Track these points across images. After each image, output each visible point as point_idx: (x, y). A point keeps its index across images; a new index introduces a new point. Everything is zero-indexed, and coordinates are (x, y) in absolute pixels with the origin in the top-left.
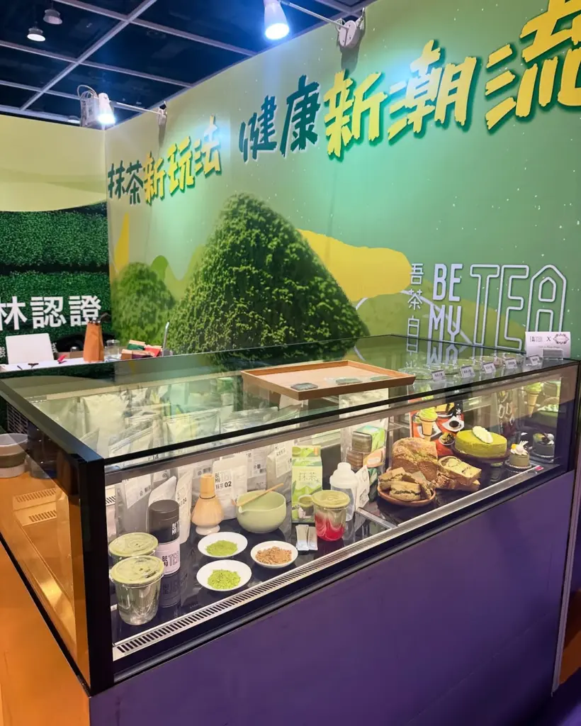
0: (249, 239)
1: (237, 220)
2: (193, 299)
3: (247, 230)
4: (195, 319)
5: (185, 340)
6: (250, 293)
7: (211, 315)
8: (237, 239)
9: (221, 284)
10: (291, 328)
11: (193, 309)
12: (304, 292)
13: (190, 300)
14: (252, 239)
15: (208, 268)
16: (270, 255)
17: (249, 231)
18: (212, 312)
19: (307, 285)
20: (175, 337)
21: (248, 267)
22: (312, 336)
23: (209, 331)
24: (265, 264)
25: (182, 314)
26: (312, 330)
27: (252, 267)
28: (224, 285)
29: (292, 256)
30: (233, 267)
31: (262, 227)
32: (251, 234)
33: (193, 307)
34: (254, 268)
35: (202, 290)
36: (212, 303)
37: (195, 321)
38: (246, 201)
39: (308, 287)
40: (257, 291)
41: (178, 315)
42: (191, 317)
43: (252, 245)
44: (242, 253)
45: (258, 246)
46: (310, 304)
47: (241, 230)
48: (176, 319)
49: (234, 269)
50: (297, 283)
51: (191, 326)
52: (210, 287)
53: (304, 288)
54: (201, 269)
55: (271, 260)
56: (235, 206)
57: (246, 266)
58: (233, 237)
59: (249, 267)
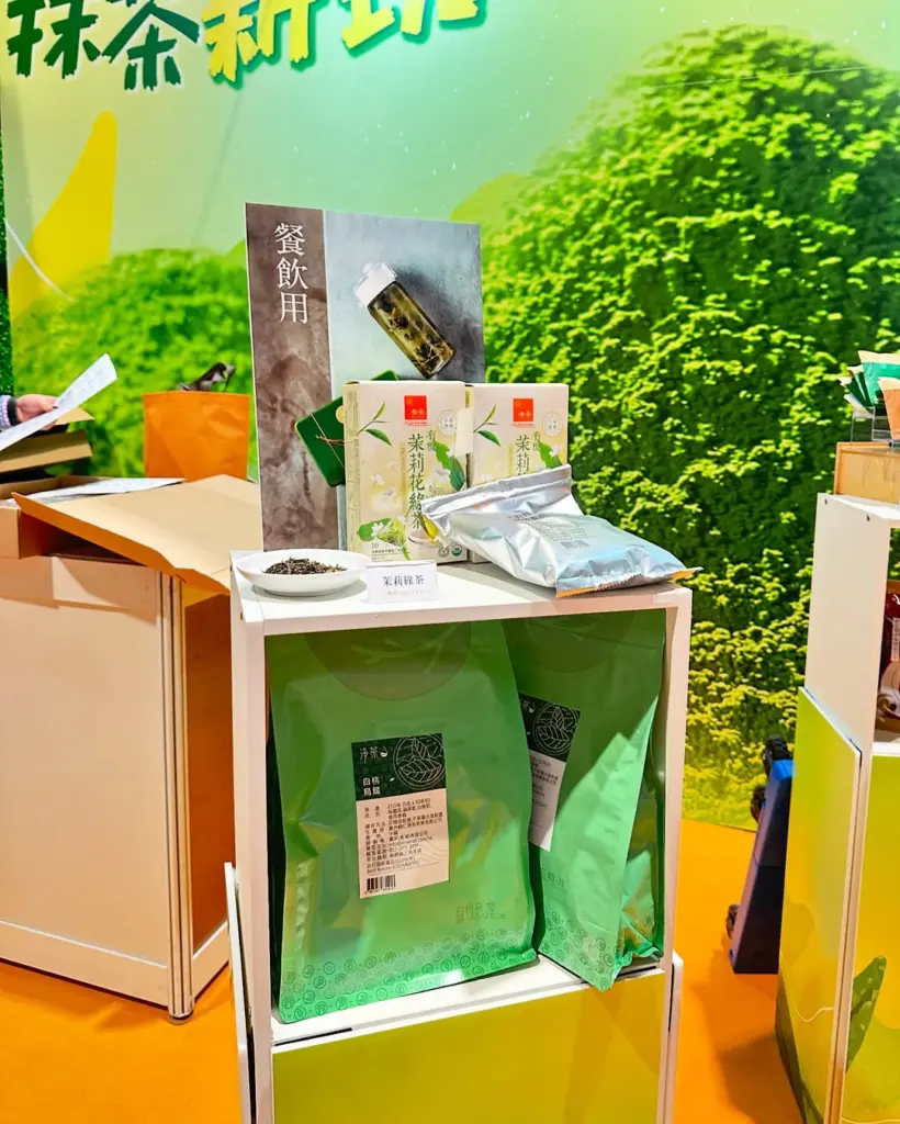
0: (760, 140)
1: (705, 96)
3: (751, 117)
6: (754, 278)
7: (547, 357)
8: (705, 144)
9: (615, 267)
14: (769, 140)
15: (543, 234)
16: (851, 177)
17: (762, 119)
18: (554, 349)
21: (747, 213)
24: (826, 198)
27: (764, 211)
28: (629, 270)
30: (680, 216)
31: (816, 107)
32: (766, 130)
34: (773, 214)
35: (500, 296)
36: (554, 326)
38: (753, 45)
40: (784, 272)
43: (769, 155)
44: (723, 180)
45: (798, 158)
47: (725, 120)
49: (684, 222)
52: (547, 287)
55: (851, 188)
56: (703, 59)
57: (740, 210)
59: (756, 212)
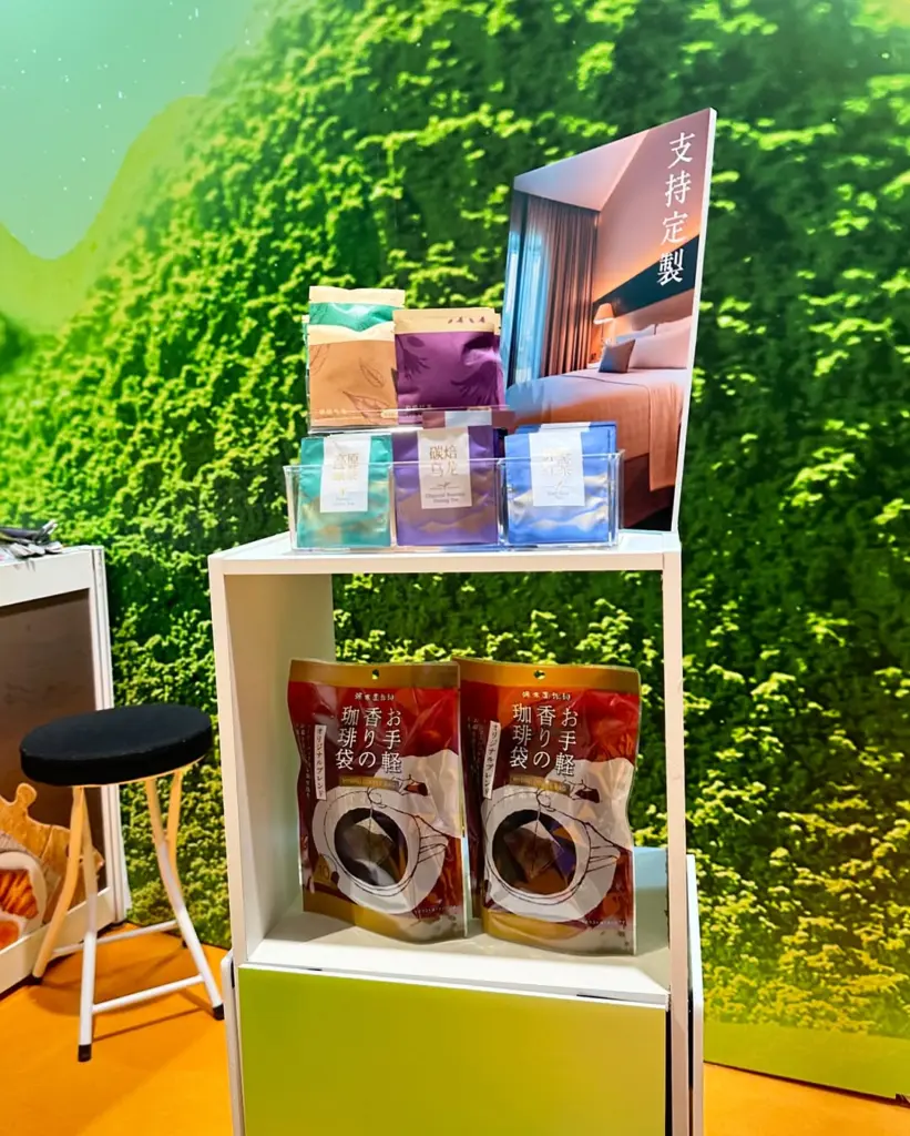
0: (479, 9)
2: (139, 308)
4: (151, 380)
5: (94, 472)
6: (487, 214)
7: (249, 348)
8: (408, 23)
9: (315, 215)
10: (728, 304)
11: (139, 351)
12: (804, 150)
13: (120, 317)
14: (491, 6)
15: (228, 176)
16: (605, 48)
18: (255, 336)
19: (829, 120)
20: (39, 472)
21: (471, 118)
22: (857, 311)
23: (241, 410)
24: (573, 85)
25: (75, 378)
26: (858, 286)
27: (493, 113)
28: (332, 217)
29: (729, 27)
30: (385, 133)
33: (141, 339)
34: (505, 115)
35: (187, 266)
36: (252, 304)
37: (154, 389)
39: (827, 129)
41: (55, 387)
42: (132, 379)
43: (493, 29)
44: (436, 73)
45: (530, 28)
46: (846, 189)
48: (39, 403)
49: (391, 141)
50: (764, 123)
51: (127, 413)
52: (239, 249)
53: (806, 137)
54: (183, 190)
55: (606, 65)
57: (461, 115)
58: (382, 20)
59: (483, 116)
